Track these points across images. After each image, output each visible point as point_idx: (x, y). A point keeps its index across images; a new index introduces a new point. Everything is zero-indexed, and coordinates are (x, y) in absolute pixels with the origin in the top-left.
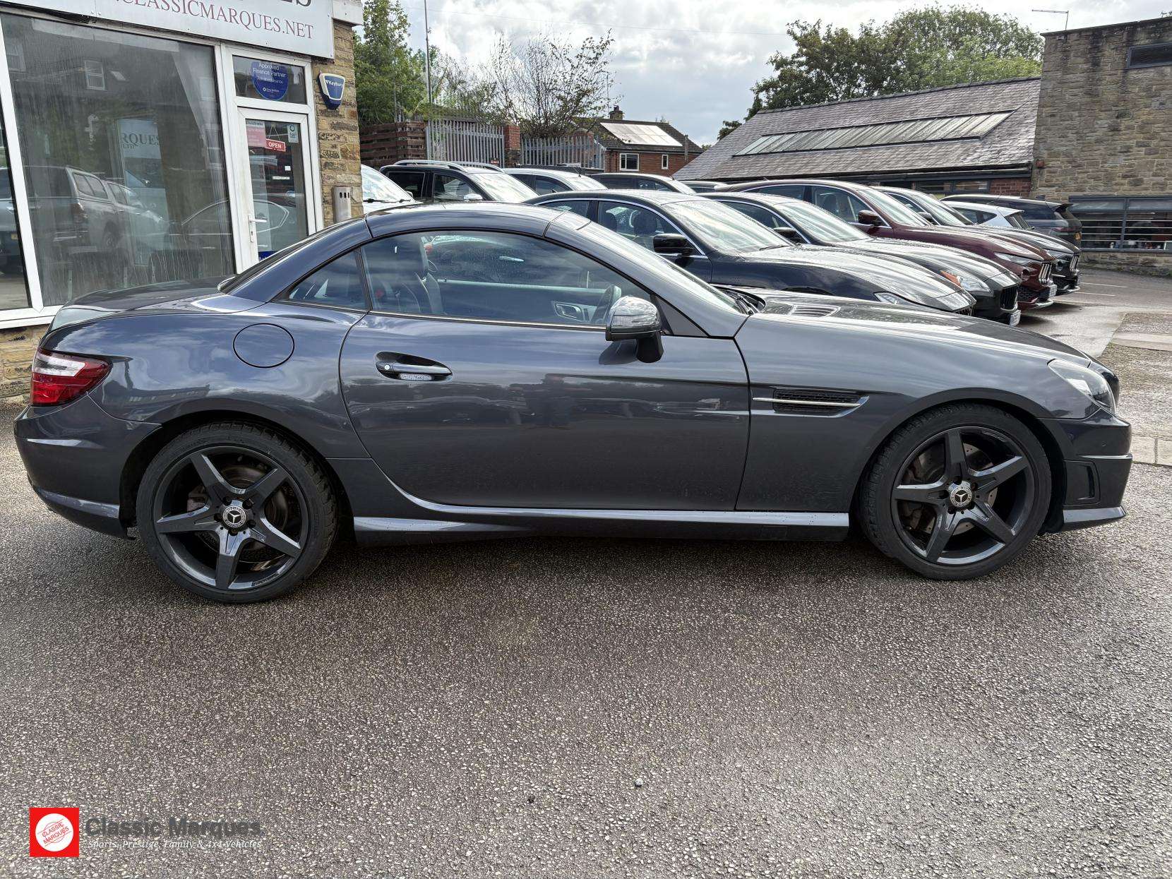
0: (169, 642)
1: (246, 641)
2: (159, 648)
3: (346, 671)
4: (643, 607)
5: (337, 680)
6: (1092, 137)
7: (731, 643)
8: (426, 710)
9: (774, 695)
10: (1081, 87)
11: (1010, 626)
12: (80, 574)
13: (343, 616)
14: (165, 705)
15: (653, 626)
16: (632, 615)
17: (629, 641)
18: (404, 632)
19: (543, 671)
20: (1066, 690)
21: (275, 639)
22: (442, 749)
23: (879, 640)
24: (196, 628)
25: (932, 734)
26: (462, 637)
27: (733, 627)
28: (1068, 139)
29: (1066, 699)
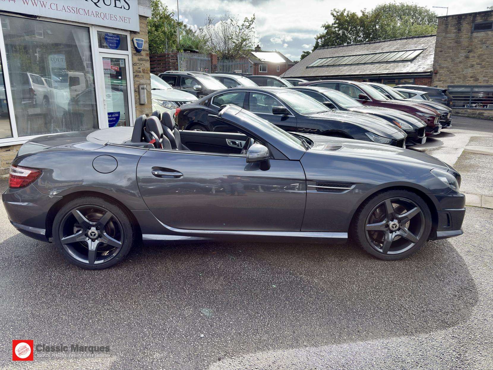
0: (71, 287)
1: (102, 286)
2: (66, 290)
3: (144, 300)
4: (267, 272)
5: (140, 304)
6: (458, 60)
7: (303, 289)
8: (177, 318)
9: (320, 312)
10: (452, 40)
11: (418, 281)
12: (33, 256)
13: (142, 275)
14: (69, 316)
15: (270, 280)
16: (262, 276)
17: (261, 287)
18: (168, 283)
19: (225, 301)
20: (441, 311)
21: (114, 286)
22: (183, 336)
23: (364, 288)
24: (81, 280)
25: (386, 330)
26: (191, 285)
27: (304, 281)
28: (447, 61)
29: (441, 315)
